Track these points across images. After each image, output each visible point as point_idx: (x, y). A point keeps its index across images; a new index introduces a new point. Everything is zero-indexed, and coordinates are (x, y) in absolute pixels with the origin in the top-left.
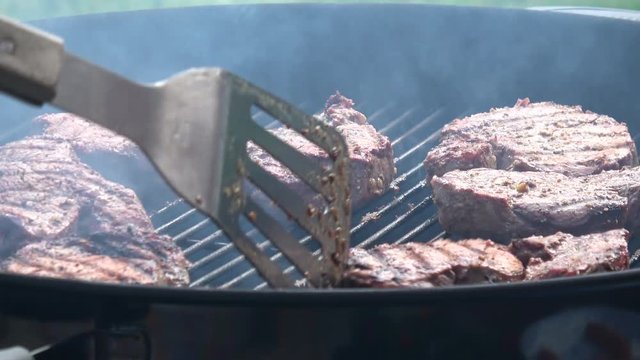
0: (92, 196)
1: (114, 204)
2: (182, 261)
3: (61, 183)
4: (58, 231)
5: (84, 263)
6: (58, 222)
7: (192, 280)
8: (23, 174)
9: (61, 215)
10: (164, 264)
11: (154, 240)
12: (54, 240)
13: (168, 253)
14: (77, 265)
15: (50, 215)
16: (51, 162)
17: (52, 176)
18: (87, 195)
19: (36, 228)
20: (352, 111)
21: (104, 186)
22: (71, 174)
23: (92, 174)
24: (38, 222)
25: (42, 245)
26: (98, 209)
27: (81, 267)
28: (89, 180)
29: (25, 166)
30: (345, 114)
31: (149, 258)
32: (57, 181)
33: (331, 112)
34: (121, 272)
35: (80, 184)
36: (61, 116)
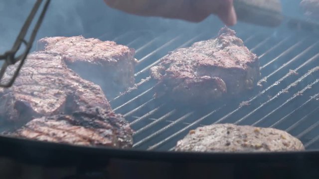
0: (74, 89)
1: (88, 94)
2: (129, 131)
3: (55, 81)
4: (53, 110)
5: (68, 131)
6: (53, 105)
7: (135, 142)
8: (32, 75)
9: (55, 101)
10: (117, 132)
11: (112, 117)
12: (50, 116)
13: (121, 125)
14: (64, 133)
15: (48, 101)
16: (50, 68)
17: (50, 76)
18: (72, 89)
19: (39, 109)
20: (234, 38)
21: (81, 83)
22: (61, 75)
23: (74, 75)
24: (41, 104)
25: (43, 119)
26: (78, 98)
27: (66, 133)
28: (72, 79)
29: (33, 70)
30: (230, 40)
31: (108, 128)
32: (53, 80)
33: (222, 38)
34: (90, 136)
35: (66, 81)
36: (56, 38)
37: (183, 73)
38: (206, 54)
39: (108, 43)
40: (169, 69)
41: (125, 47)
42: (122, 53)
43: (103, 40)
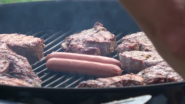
0: (13, 60)
1: (20, 62)
3: (3, 56)
4: (3, 71)
6: (3, 68)
9: (4, 66)
16: (0, 49)
17: (1, 53)
20: (103, 28)
21: (16, 56)
22: (7, 53)
23: (13, 53)
26: (15, 64)
27: (9, 82)
28: (12, 55)
30: (100, 28)
32: (2, 55)
33: (96, 28)
34: (22, 83)
35: (9, 56)
36: (3, 35)
38: (89, 36)
39: (30, 37)
40: (71, 43)
41: (39, 39)
42: (37, 41)
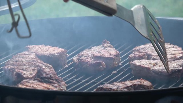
0: (41, 67)
1: (46, 69)
2: (64, 84)
3: (32, 64)
4: (32, 76)
5: (38, 85)
6: (32, 74)
7: (67, 89)
8: (23, 61)
9: (33, 72)
10: (60, 85)
11: (57, 79)
12: (31, 79)
13: (61, 82)
14: (37, 85)
15: (30, 72)
16: (30, 58)
17: (30, 62)
18: (40, 67)
19: (26, 76)
20: (109, 45)
21: (44, 64)
22: (35, 61)
23: (41, 61)
24: (27, 74)
25: (28, 80)
26: (42, 71)
27: (38, 86)
28: (40, 63)
29: (23, 59)
30: (107, 45)
31: (56, 83)
33: (104, 45)
34: (48, 87)
35: (37, 64)
36: (33, 46)
37: (87, 60)
38: (97, 52)
39: (55, 47)
40: (81, 58)
41: (62, 49)
42: (61, 51)
43: (53, 46)
